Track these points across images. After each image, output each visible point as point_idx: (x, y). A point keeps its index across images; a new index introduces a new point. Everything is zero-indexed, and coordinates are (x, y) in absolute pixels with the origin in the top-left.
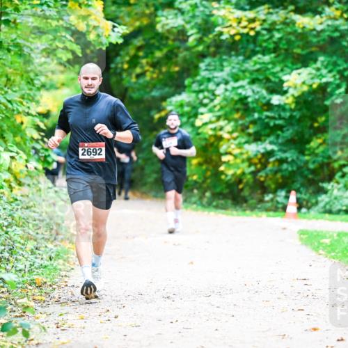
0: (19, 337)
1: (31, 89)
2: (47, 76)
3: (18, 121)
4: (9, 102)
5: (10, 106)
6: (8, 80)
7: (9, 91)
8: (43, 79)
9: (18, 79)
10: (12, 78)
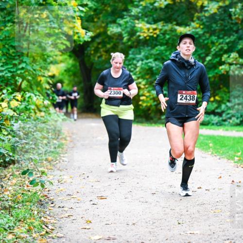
0: (39, 187)
1: (45, 64)
2: (53, 57)
3: (39, 79)
4: (34, 70)
5: (34, 72)
6: (34, 59)
7: (35, 65)
8: (51, 59)
9: (39, 58)
10: (36, 58)
